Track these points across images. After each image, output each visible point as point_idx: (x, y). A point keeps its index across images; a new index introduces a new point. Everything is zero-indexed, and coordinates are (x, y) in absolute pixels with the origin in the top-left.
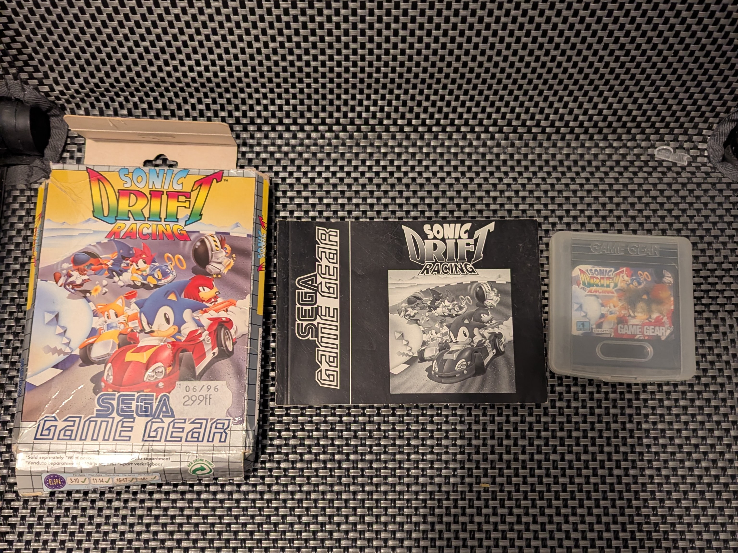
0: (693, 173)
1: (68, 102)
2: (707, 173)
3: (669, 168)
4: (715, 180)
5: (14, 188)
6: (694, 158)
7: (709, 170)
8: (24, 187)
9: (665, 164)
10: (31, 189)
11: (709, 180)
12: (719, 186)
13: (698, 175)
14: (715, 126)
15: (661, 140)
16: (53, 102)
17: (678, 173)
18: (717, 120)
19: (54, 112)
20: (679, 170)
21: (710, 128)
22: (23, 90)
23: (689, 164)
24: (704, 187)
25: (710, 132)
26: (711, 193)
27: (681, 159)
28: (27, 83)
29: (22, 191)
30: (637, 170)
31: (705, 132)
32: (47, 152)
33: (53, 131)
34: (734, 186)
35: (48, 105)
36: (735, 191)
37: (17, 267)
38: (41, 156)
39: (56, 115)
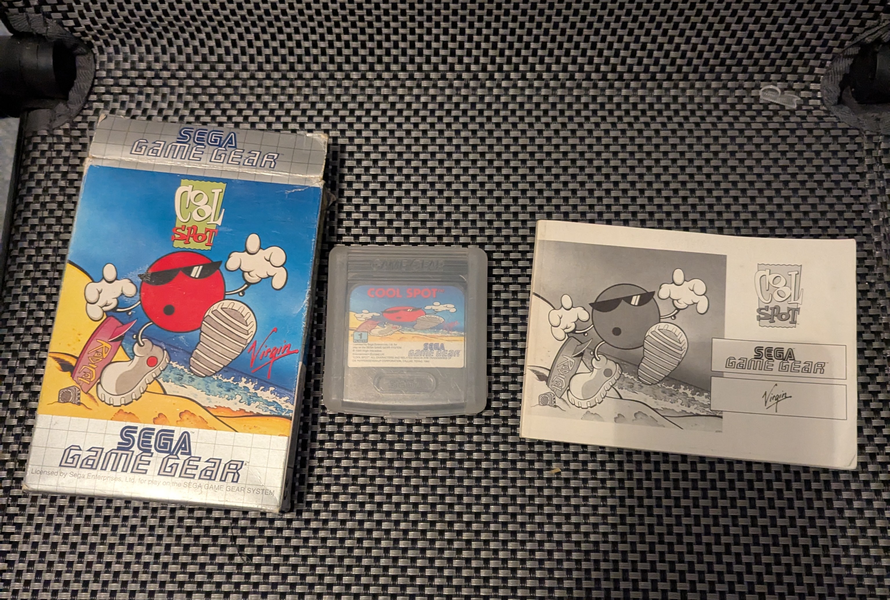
0: (803, 118)
1: (96, 38)
2: (820, 118)
3: (776, 112)
4: (829, 126)
5: (35, 134)
6: (806, 100)
7: (823, 114)
8: (45, 133)
9: (771, 107)
10: (53, 136)
11: (822, 125)
12: (833, 133)
13: (809, 119)
14: (828, 62)
15: (767, 80)
16: (79, 38)
17: (786, 118)
18: (830, 56)
19: (79, 50)
20: (788, 113)
21: (822, 66)
22: (46, 24)
23: (799, 108)
24: (816, 133)
25: (823, 71)
26: (824, 140)
27: (791, 102)
28: (50, 17)
29: (44, 138)
30: (738, 114)
31: (817, 70)
32: (72, 94)
33: (79, 72)
34: (851, 133)
35: (73, 42)
36: (853, 137)
37: (36, 221)
38: (65, 98)
39: (83, 54)
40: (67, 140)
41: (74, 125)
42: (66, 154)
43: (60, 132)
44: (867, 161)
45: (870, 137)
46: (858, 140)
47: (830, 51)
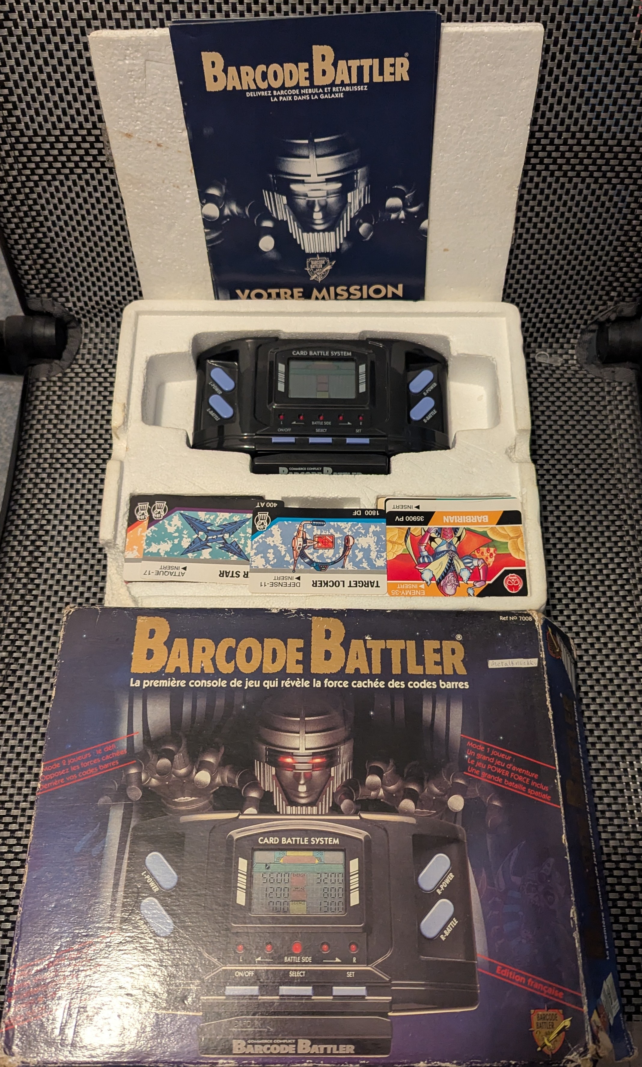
0: (565, 371)
1: (84, 316)
2: (576, 372)
3: (546, 368)
4: (581, 376)
5: (38, 380)
6: (567, 361)
7: (577, 369)
8: (45, 379)
9: (543, 365)
10: (50, 381)
11: (577, 376)
12: (585, 380)
13: (568, 372)
14: (578, 335)
15: (540, 346)
16: (74, 316)
17: (554, 371)
18: (579, 331)
19: (73, 324)
20: (554, 369)
21: (575, 337)
22: (54, 305)
23: (562, 365)
24: (573, 380)
25: (576, 341)
26: (578, 385)
27: (556, 361)
28: (57, 301)
29: (43, 383)
31: (572, 341)
32: (65, 354)
33: (70, 340)
34: (596, 380)
35: (69, 319)
36: (598, 384)
37: (38, 436)
38: (59, 357)
39: (73, 327)
40: (59, 384)
41: (65, 374)
42: (59, 393)
43: (55, 379)
44: (608, 398)
45: (609, 384)
46: (601, 385)
47: (578, 327)
